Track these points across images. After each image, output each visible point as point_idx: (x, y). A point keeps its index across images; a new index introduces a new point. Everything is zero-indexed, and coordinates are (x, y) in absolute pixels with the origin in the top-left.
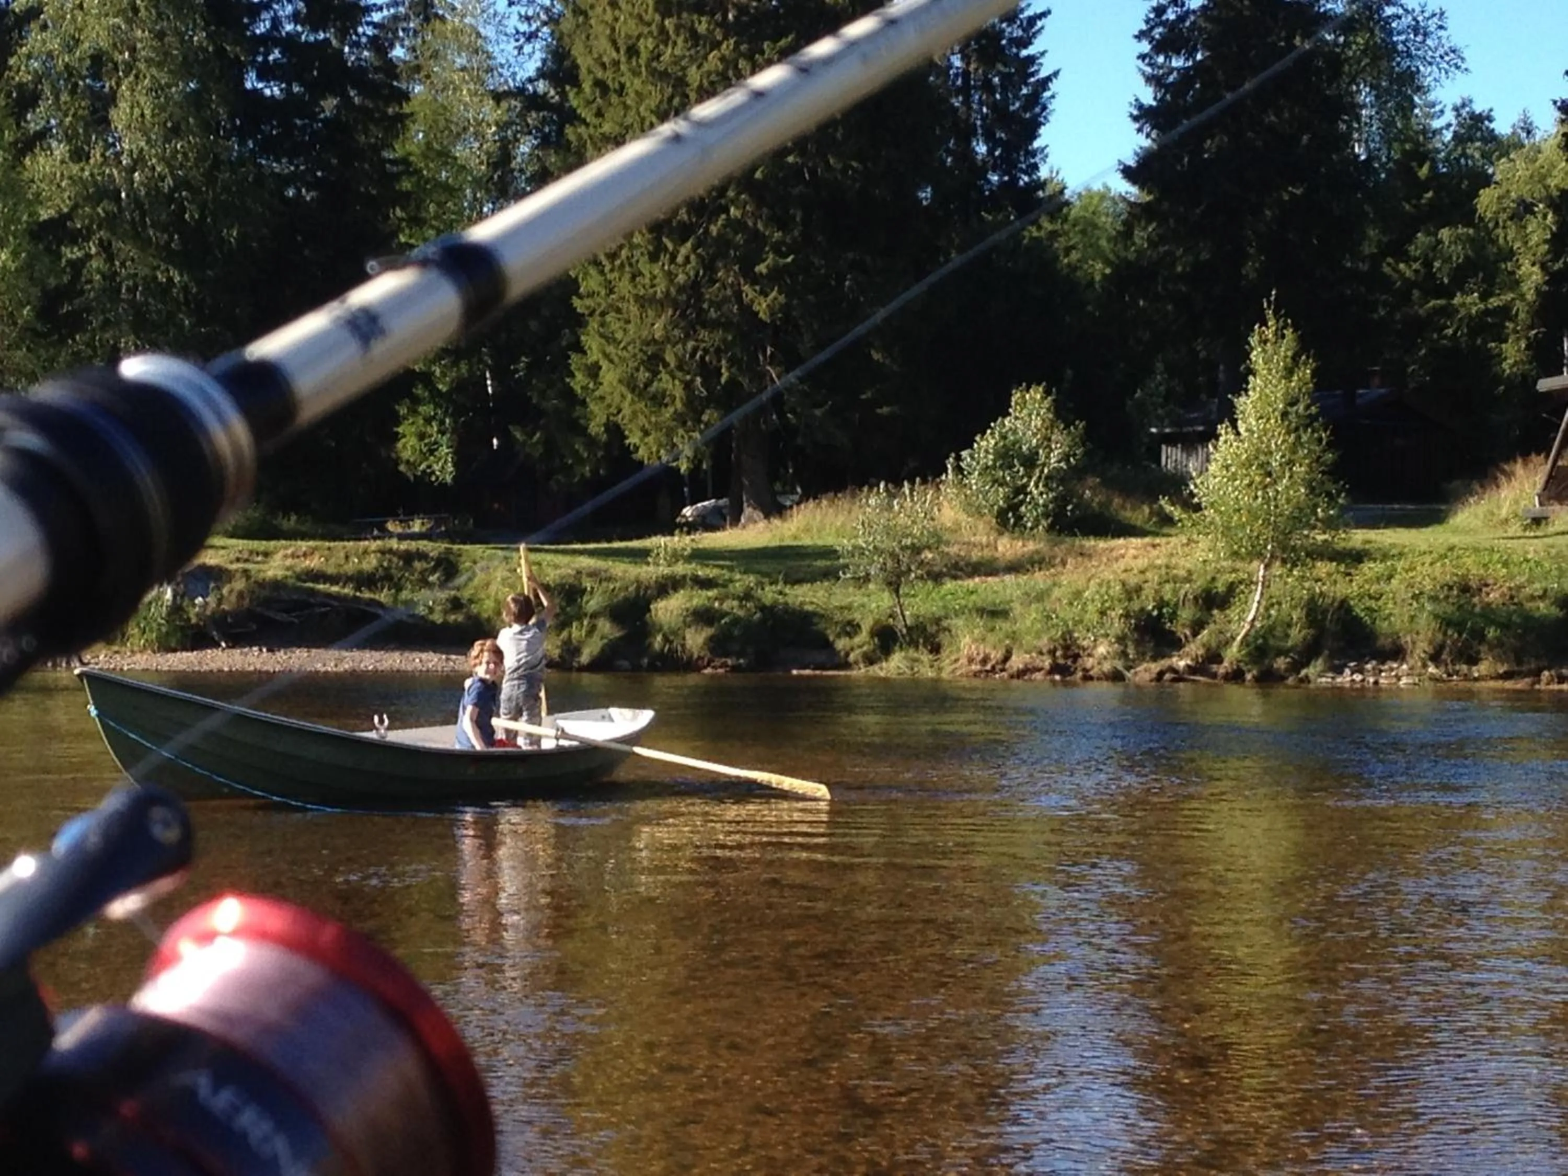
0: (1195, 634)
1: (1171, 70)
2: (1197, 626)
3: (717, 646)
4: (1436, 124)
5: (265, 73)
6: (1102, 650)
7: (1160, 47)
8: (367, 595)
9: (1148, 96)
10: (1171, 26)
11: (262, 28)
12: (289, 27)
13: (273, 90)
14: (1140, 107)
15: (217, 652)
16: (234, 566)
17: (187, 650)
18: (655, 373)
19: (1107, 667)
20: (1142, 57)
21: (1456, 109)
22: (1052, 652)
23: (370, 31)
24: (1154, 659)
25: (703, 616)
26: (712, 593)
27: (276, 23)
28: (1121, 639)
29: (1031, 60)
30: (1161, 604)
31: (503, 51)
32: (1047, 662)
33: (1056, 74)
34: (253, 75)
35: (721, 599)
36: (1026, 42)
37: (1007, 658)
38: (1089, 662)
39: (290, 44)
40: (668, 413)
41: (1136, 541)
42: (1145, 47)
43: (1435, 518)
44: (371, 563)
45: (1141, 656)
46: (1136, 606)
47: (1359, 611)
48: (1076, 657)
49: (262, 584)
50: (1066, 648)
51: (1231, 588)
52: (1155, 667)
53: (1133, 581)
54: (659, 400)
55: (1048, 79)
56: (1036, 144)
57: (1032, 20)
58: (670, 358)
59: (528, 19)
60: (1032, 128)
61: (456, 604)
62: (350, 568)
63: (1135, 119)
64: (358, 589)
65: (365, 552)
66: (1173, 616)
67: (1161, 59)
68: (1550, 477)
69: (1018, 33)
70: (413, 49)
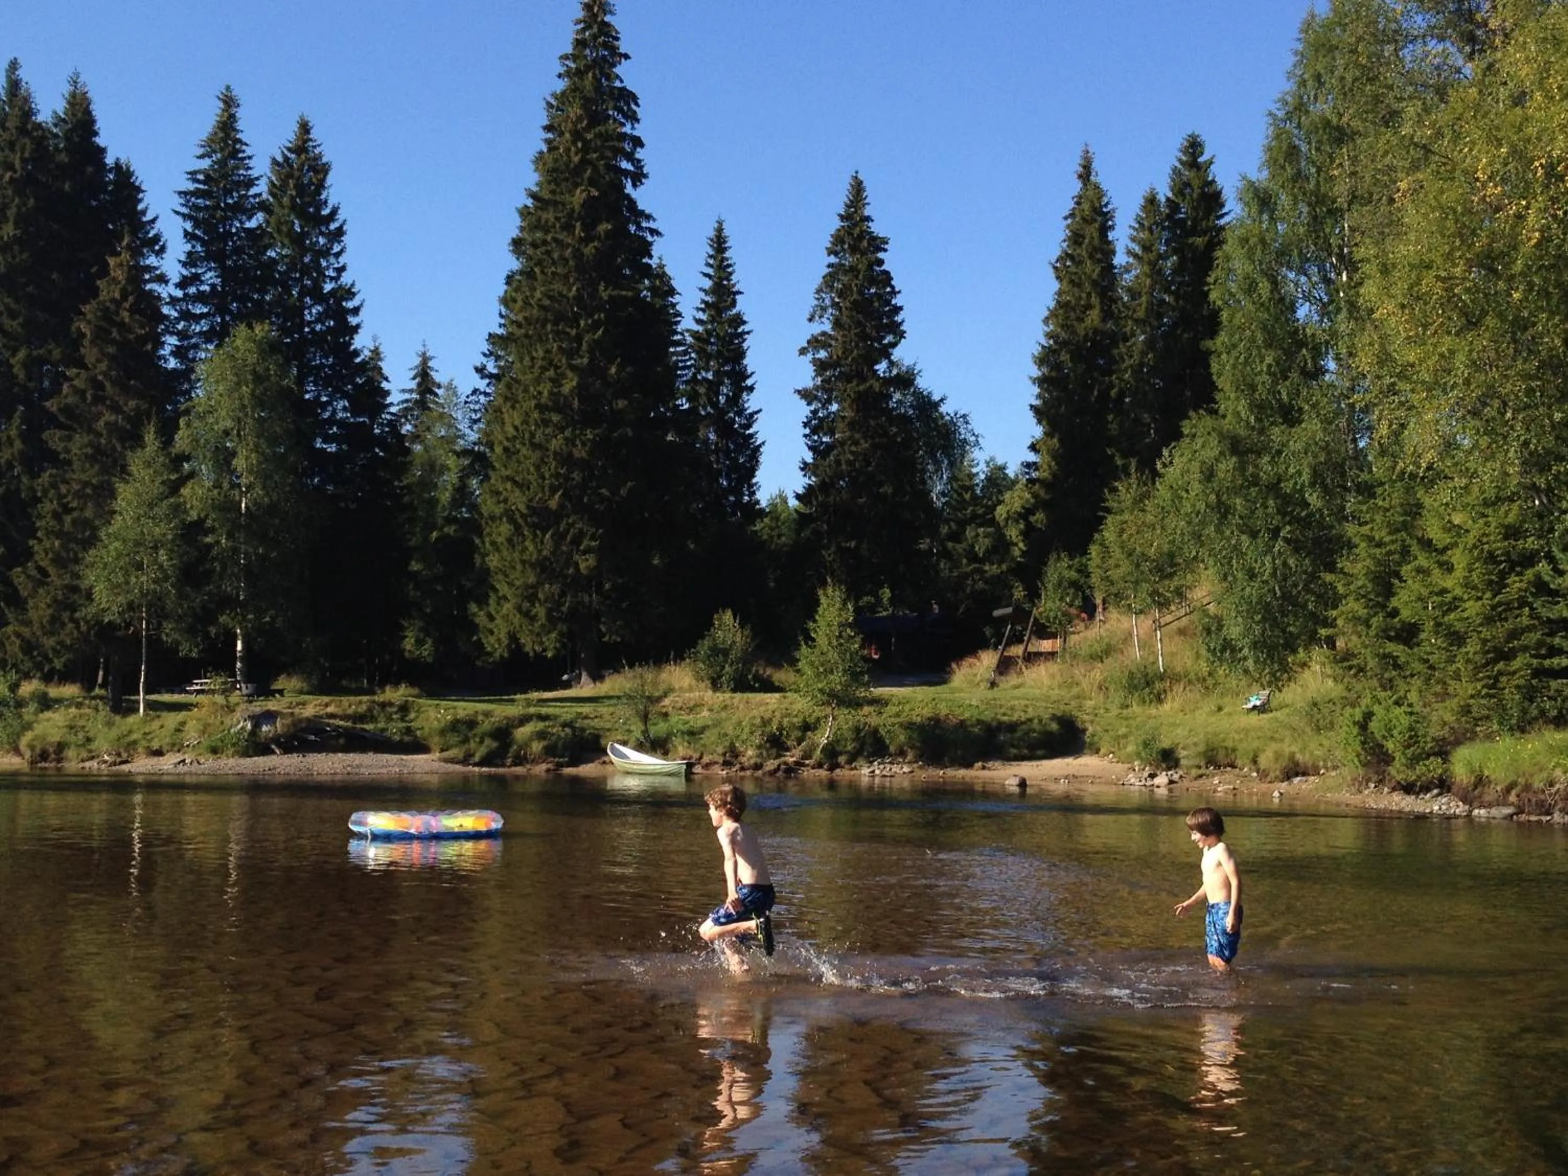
0: (799, 744)
1: (822, 443)
2: (800, 741)
3: (550, 751)
4: (974, 470)
5: (327, 439)
6: (750, 753)
7: (814, 431)
8: (359, 726)
9: (809, 457)
10: (821, 420)
11: (327, 415)
12: (340, 415)
13: (332, 448)
14: (805, 463)
15: (274, 757)
16: (285, 711)
17: (258, 755)
18: (533, 605)
19: (752, 762)
20: (805, 436)
21: (987, 463)
22: (724, 754)
23: (388, 417)
24: (776, 758)
25: (541, 735)
26: (547, 723)
27: (334, 412)
28: (759, 747)
29: (751, 436)
30: (781, 728)
31: (463, 426)
32: (721, 760)
33: (763, 443)
34: (319, 440)
35: (553, 726)
36: (749, 426)
37: (701, 758)
38: (744, 759)
39: (342, 424)
40: (537, 625)
41: (777, 695)
42: (807, 431)
43: (944, 682)
44: (363, 708)
45: (769, 757)
46: (768, 729)
47: (883, 732)
48: (737, 756)
49: (301, 721)
50: (732, 752)
51: (818, 720)
52: (777, 762)
53: (767, 716)
54: (533, 619)
55: (760, 446)
56: (754, 481)
57: (752, 415)
58: (541, 596)
59: (475, 411)
60: (752, 472)
61: (409, 730)
62: (350, 711)
63: (802, 469)
64: (354, 723)
65: (360, 702)
66: (788, 736)
67: (816, 438)
68: (1000, 661)
69: (744, 421)
70: (415, 426)
